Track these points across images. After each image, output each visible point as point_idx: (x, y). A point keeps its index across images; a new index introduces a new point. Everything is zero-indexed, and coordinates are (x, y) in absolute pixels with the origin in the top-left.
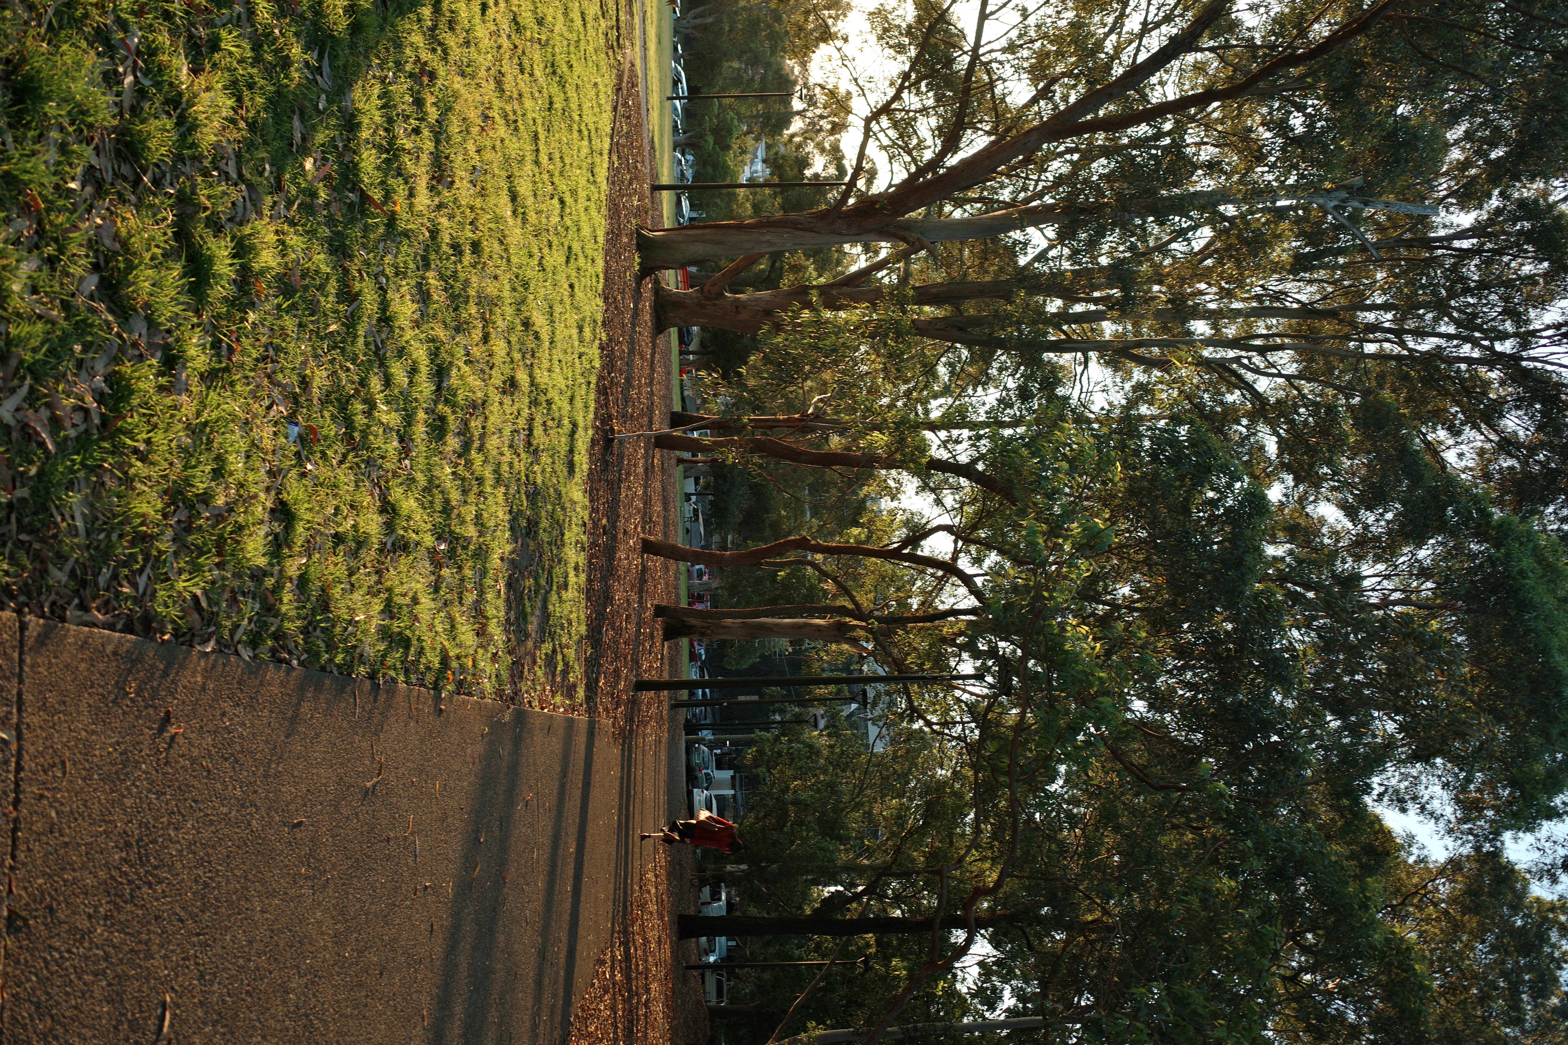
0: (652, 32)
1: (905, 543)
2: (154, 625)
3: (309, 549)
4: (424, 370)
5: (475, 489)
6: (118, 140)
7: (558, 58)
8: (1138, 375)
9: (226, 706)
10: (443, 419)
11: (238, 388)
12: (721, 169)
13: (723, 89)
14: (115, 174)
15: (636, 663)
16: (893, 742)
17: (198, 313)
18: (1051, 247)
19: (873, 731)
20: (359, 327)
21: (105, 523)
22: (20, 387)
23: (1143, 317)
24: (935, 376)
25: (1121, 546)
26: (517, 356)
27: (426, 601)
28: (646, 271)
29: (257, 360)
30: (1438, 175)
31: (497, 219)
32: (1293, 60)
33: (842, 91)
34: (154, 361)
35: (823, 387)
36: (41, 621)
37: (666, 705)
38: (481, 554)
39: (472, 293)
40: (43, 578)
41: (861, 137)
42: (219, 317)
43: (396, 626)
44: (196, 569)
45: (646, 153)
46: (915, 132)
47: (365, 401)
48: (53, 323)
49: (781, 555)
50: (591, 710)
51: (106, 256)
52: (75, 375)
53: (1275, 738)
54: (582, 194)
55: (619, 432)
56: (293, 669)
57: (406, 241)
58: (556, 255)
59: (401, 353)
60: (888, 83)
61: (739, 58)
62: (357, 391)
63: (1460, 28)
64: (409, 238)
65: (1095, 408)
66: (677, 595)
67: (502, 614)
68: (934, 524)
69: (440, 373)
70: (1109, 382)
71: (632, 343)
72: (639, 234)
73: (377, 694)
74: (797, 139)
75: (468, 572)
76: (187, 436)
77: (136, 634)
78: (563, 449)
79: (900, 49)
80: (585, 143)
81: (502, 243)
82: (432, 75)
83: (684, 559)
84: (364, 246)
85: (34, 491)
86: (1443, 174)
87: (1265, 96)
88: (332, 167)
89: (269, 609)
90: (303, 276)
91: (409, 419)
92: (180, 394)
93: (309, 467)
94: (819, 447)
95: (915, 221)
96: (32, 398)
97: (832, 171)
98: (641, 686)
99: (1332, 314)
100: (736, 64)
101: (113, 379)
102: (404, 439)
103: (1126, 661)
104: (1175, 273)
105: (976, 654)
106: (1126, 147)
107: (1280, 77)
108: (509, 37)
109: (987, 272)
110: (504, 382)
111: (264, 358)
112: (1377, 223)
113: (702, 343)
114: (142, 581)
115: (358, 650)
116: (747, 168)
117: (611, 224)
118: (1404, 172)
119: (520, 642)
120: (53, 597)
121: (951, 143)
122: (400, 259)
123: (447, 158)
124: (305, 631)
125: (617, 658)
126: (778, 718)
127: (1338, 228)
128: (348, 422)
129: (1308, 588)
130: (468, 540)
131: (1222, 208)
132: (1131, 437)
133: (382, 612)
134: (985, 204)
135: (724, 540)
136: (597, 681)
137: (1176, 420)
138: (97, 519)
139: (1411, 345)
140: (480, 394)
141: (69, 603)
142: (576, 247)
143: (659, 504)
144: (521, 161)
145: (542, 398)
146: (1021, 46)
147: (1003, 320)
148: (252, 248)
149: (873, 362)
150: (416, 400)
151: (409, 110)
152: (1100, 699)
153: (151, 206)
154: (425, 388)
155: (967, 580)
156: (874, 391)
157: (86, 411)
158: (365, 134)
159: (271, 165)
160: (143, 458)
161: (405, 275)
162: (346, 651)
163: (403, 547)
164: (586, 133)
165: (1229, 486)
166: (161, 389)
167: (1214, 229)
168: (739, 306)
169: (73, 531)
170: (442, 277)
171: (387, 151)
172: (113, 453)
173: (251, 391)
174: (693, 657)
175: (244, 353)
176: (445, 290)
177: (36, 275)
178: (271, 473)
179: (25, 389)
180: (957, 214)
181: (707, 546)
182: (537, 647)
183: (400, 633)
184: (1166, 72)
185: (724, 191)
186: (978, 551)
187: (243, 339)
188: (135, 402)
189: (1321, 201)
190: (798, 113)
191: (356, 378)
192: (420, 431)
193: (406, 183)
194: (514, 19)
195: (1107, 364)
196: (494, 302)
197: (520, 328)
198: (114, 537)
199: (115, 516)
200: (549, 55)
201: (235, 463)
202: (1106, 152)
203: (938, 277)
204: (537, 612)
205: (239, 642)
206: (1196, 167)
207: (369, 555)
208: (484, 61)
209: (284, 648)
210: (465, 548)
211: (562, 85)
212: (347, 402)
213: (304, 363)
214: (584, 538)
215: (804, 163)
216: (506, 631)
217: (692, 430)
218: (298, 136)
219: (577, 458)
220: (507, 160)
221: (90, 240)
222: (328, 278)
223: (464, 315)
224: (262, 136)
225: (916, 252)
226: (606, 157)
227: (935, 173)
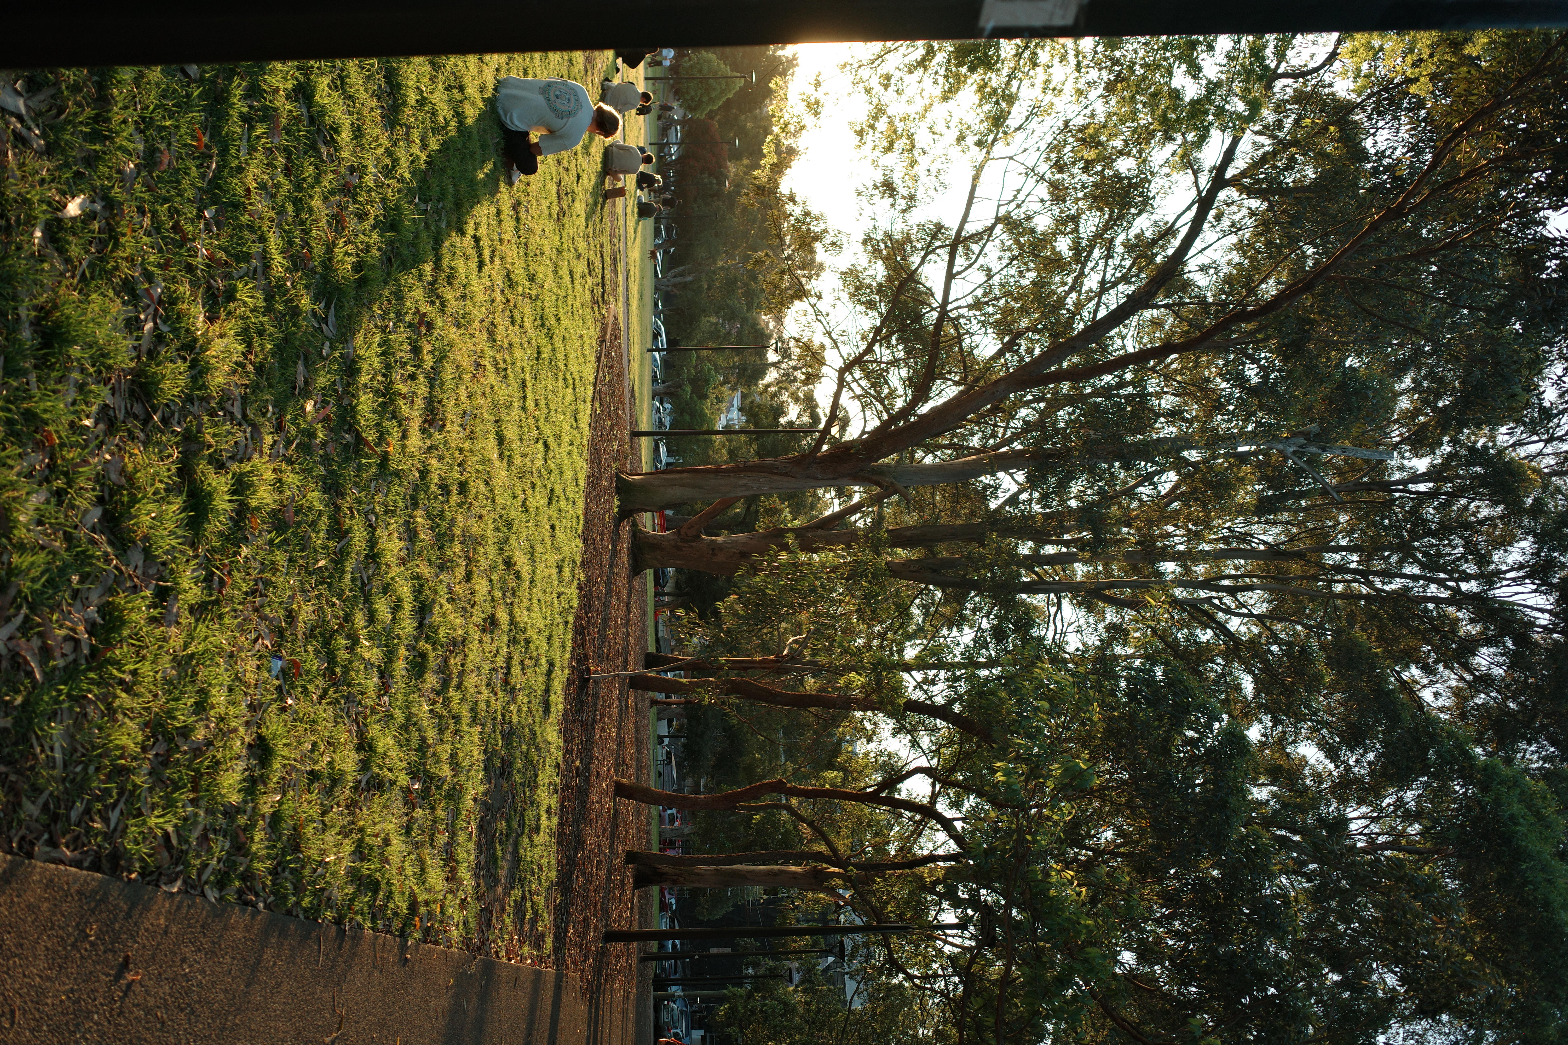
0: (634, 289)
1: (881, 786)
2: (122, 863)
3: (284, 787)
4: (407, 606)
5: (452, 728)
6: (132, 381)
7: (547, 311)
8: (1111, 615)
9: (188, 951)
10: (423, 656)
11: (226, 621)
12: (698, 416)
13: (701, 342)
14: (127, 412)
15: (606, 912)
16: (872, 998)
17: (193, 546)
18: (1021, 491)
19: (851, 986)
20: (347, 563)
21: (83, 755)
22: (15, 616)
23: (1114, 558)
24: (910, 617)
25: (1102, 788)
26: (498, 594)
27: (398, 844)
28: (625, 513)
29: (246, 593)
30: (1390, 422)
31: (484, 461)
32: (1245, 316)
33: (816, 342)
34: (148, 593)
35: (798, 628)
36: (9, 857)
37: (635, 960)
38: (455, 794)
39: (457, 532)
40: (15, 811)
41: (835, 387)
42: (214, 550)
43: (366, 868)
44: (169, 805)
45: (627, 401)
46: (886, 383)
47: (348, 637)
48: (54, 553)
49: (756, 798)
50: (559, 962)
51: (111, 489)
52: (69, 605)
53: (1272, 991)
54: (565, 439)
55: (595, 672)
56: (259, 912)
57: (396, 480)
58: (538, 496)
59: (386, 589)
60: (859, 337)
61: (717, 314)
62: (341, 626)
63: (1399, 288)
64: (399, 478)
65: (1070, 649)
66: (649, 841)
67: (472, 857)
68: (912, 766)
69: (423, 610)
70: (1082, 621)
71: (609, 583)
72: (619, 478)
73: (343, 941)
74: (772, 389)
75: (440, 813)
76: (173, 668)
77: (103, 873)
78: (540, 689)
79: (871, 305)
80: (570, 390)
81: (487, 484)
82: (430, 326)
83: (657, 803)
84: (356, 485)
85: (17, 722)
86: (1394, 422)
87: (1222, 349)
88: (332, 409)
89: (240, 848)
90: (297, 513)
91: (390, 656)
92: (169, 626)
93: (290, 701)
94: (794, 688)
95: (888, 466)
96: (26, 627)
97: (806, 418)
98: (611, 937)
99: (1300, 555)
100: (713, 320)
101: (106, 610)
102: (385, 674)
103: (1114, 908)
104: (1143, 517)
105: (957, 903)
106: (1090, 395)
107: (1233, 332)
108: (502, 291)
109: (959, 515)
110: (484, 621)
111: (253, 592)
112: (1335, 467)
113: (677, 585)
114: (114, 816)
115: (326, 894)
116: (723, 416)
117: (592, 468)
118: (1357, 419)
119: (490, 888)
120: (23, 831)
121: (921, 391)
122: (391, 497)
123: (440, 402)
124: (274, 872)
125: (587, 906)
126: (751, 971)
127: (1299, 472)
128: (331, 658)
129: (1295, 832)
130: (442, 780)
131: (1185, 453)
132: (1107, 678)
133: (353, 853)
134: (955, 450)
135: (697, 784)
136: (566, 931)
137: (1151, 659)
138: (76, 750)
139: (1379, 585)
140: (460, 632)
141: (38, 839)
142: (558, 489)
143: (632, 746)
144: (509, 407)
145: (521, 637)
146: (987, 303)
147: (976, 562)
148: (251, 485)
149: (848, 603)
150: (398, 636)
151: (406, 357)
152: (1088, 950)
153: (158, 443)
154: (408, 625)
155: (947, 825)
156: (850, 632)
157: (77, 642)
158: (364, 379)
159: (274, 406)
160: (128, 689)
161: (394, 514)
162: (314, 894)
163: (377, 785)
164: (571, 381)
165: (1209, 726)
166: (152, 620)
167: (1178, 473)
168: (715, 548)
169: (51, 763)
170: (429, 517)
171: (384, 395)
172: (98, 685)
173: (239, 625)
174: (664, 906)
175: (235, 586)
176: (432, 529)
177: (43, 507)
178: (252, 707)
179: (19, 620)
180: (929, 460)
181: (680, 789)
182: (507, 894)
183: (369, 876)
184: (1125, 326)
185: (701, 437)
186: (958, 795)
187: (235, 573)
188: (126, 633)
189: (1280, 447)
190: (773, 365)
191: (341, 613)
192: (400, 667)
193: (400, 426)
194: (508, 276)
195: (1079, 605)
196: (478, 541)
197: (502, 567)
198: (91, 769)
199: (94, 748)
200: (539, 309)
201: (219, 697)
202: (1070, 400)
203: (912, 519)
204: (508, 857)
205: (206, 883)
206: (1159, 415)
207: (344, 794)
208: (478, 313)
209: (251, 889)
210: (438, 788)
211: (550, 336)
212: (331, 637)
213: (292, 598)
214: (558, 780)
215: (780, 411)
216: (476, 876)
217: (666, 672)
218: (301, 380)
219: (552, 698)
220: (496, 405)
221: (98, 474)
222: (320, 515)
223: (449, 553)
224: (268, 379)
225: (888, 497)
226: (589, 404)
227: (907, 420)
